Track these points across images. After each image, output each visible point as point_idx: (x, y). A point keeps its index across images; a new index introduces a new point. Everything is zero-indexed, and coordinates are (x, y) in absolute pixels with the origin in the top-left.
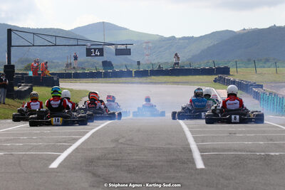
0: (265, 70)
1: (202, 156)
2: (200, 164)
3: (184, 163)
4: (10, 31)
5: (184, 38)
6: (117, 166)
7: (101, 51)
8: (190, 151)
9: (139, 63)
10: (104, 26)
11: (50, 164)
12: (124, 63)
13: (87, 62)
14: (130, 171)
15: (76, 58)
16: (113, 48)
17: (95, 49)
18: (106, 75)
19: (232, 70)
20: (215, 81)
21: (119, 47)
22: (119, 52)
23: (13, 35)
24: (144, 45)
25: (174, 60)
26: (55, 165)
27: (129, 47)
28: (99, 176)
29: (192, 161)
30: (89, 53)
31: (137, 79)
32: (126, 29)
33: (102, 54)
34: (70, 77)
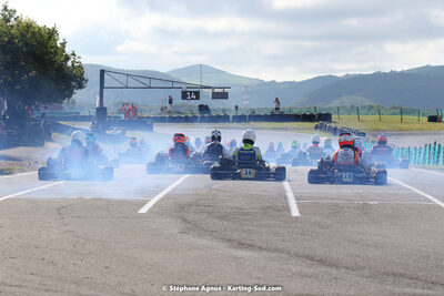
0: (369, 117)
1: (298, 204)
2: (295, 212)
3: (278, 210)
4: (102, 72)
5: (285, 83)
6: (208, 213)
7: (197, 94)
8: (286, 198)
9: (237, 107)
10: (201, 69)
11: (139, 209)
12: (221, 107)
13: (184, 105)
14: (222, 218)
15: (171, 102)
16: (210, 91)
17: (191, 92)
18: (203, 120)
19: (334, 117)
20: (316, 128)
21: (216, 90)
22: (216, 96)
23: (106, 77)
24: (243, 89)
25: (274, 106)
26: (144, 210)
27: (226, 90)
28: (189, 223)
29: (288, 209)
30: (184, 96)
31: (235, 125)
32: (224, 72)
33: (198, 98)
34: (165, 121)
